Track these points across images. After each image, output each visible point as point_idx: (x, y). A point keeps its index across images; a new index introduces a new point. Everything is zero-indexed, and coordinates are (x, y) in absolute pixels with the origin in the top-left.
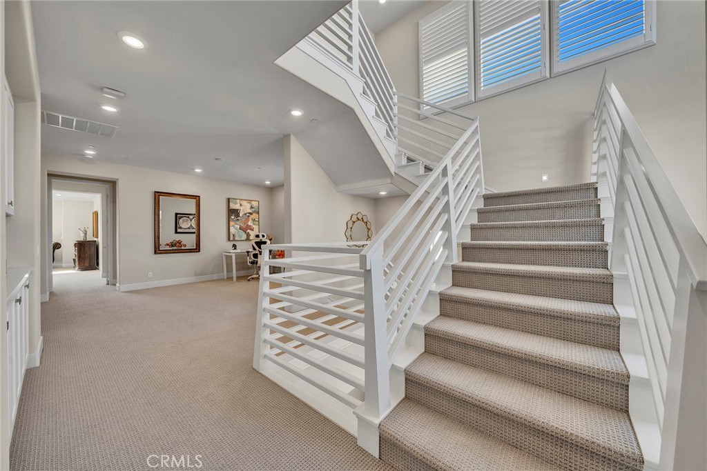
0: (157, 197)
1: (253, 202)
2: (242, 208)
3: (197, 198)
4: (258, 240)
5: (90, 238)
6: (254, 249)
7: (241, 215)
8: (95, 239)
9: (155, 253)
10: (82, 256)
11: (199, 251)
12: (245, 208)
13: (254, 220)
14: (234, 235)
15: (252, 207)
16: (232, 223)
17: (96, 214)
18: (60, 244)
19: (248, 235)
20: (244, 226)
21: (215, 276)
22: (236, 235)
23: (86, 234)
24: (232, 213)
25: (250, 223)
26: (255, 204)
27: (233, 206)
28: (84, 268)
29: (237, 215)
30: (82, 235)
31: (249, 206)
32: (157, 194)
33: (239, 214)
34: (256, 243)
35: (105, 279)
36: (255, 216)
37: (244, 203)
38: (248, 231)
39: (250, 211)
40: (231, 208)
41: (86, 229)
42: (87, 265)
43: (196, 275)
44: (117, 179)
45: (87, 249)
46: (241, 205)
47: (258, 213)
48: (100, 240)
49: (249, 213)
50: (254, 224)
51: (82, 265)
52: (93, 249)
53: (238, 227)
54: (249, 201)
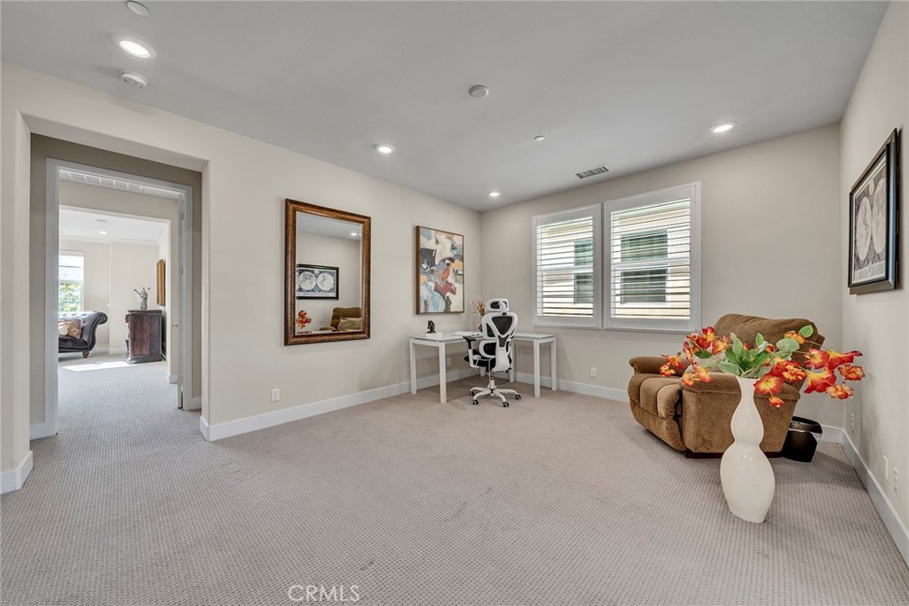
0: (291, 213)
1: (455, 238)
2: (438, 248)
3: (365, 221)
4: (498, 313)
5: (152, 305)
6: (490, 334)
7: (437, 263)
8: (161, 308)
9: (286, 343)
10: (138, 337)
11: (369, 336)
12: (443, 250)
13: (456, 273)
14: (425, 302)
15: (453, 248)
16: (423, 278)
17: (162, 264)
18: (105, 315)
19: (448, 302)
20: (442, 284)
21: (395, 389)
22: (429, 300)
23: (146, 299)
24: (422, 256)
25: (451, 279)
26: (458, 241)
27: (426, 243)
28: (140, 359)
29: (432, 263)
30: (140, 300)
31: (449, 245)
32: (291, 206)
33: (433, 259)
34: (494, 319)
35: (176, 386)
36: (457, 265)
37: (442, 237)
38: (448, 294)
39: (450, 254)
40: (421, 247)
41: (146, 290)
42: (146, 352)
43: (362, 388)
44: (206, 163)
45: (146, 324)
46: (437, 242)
47: (462, 260)
48: (167, 309)
49: (450, 259)
50: (456, 281)
51: (138, 352)
52: (157, 326)
53: (432, 285)
54: (450, 235)
